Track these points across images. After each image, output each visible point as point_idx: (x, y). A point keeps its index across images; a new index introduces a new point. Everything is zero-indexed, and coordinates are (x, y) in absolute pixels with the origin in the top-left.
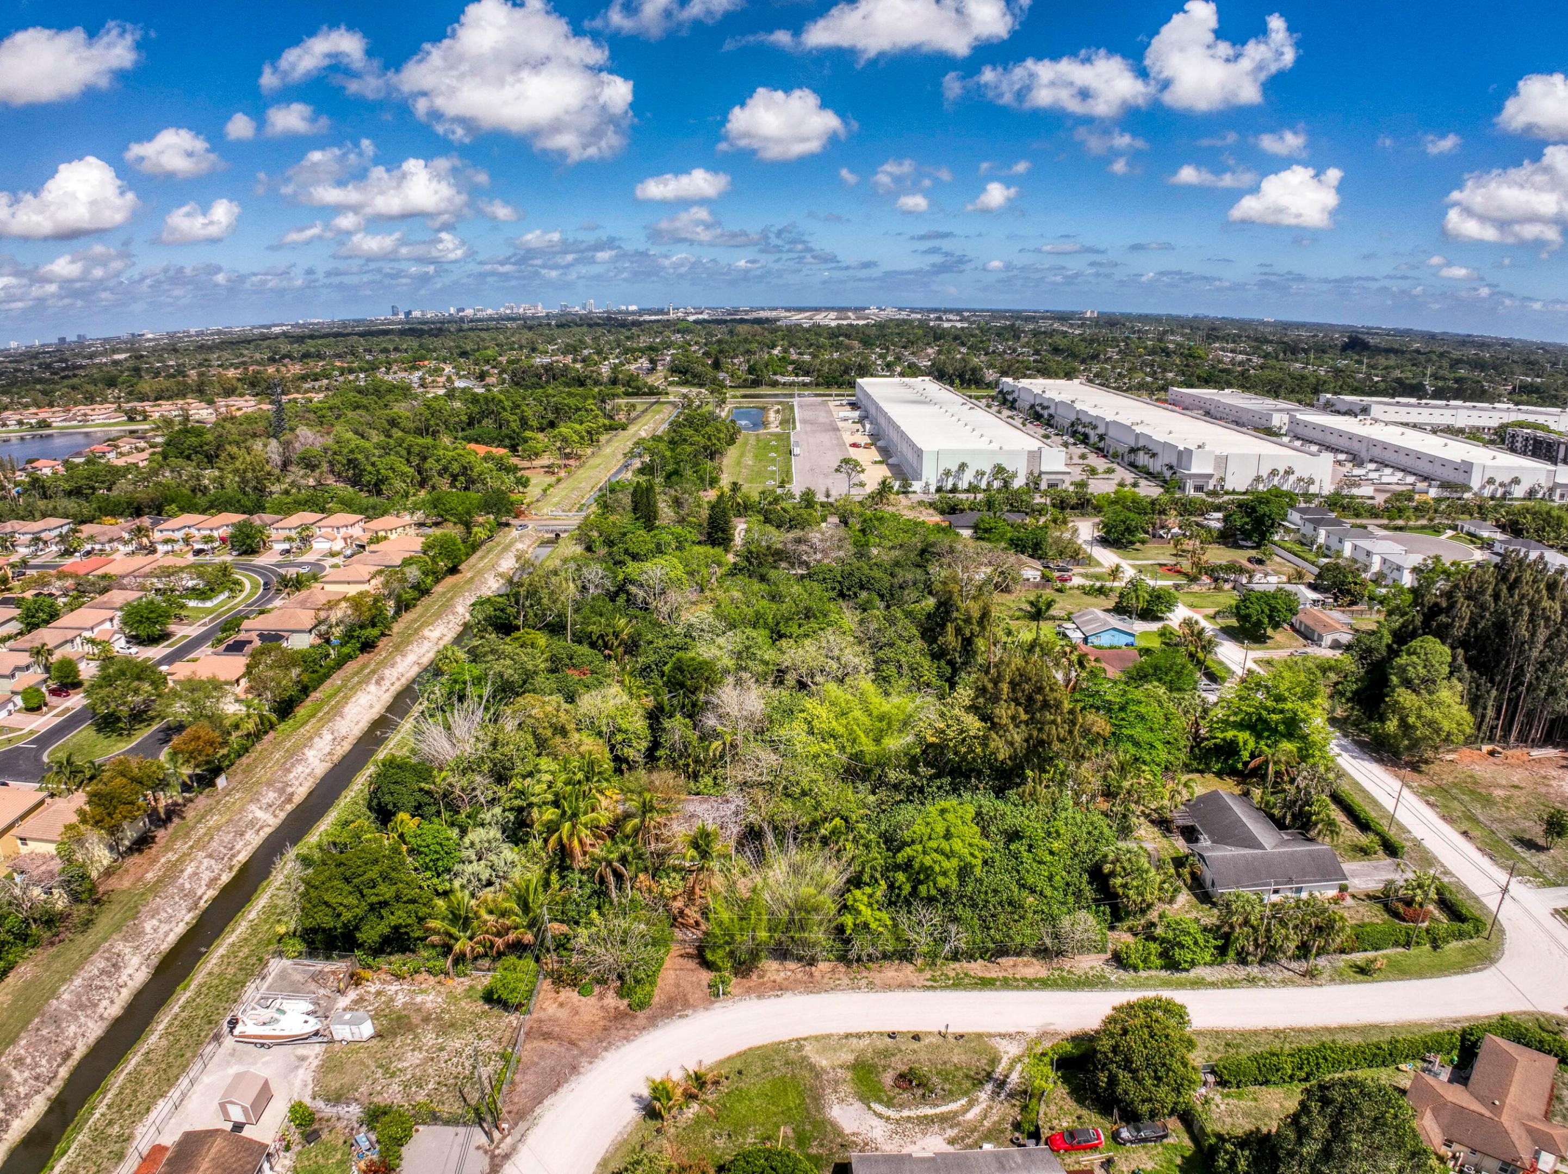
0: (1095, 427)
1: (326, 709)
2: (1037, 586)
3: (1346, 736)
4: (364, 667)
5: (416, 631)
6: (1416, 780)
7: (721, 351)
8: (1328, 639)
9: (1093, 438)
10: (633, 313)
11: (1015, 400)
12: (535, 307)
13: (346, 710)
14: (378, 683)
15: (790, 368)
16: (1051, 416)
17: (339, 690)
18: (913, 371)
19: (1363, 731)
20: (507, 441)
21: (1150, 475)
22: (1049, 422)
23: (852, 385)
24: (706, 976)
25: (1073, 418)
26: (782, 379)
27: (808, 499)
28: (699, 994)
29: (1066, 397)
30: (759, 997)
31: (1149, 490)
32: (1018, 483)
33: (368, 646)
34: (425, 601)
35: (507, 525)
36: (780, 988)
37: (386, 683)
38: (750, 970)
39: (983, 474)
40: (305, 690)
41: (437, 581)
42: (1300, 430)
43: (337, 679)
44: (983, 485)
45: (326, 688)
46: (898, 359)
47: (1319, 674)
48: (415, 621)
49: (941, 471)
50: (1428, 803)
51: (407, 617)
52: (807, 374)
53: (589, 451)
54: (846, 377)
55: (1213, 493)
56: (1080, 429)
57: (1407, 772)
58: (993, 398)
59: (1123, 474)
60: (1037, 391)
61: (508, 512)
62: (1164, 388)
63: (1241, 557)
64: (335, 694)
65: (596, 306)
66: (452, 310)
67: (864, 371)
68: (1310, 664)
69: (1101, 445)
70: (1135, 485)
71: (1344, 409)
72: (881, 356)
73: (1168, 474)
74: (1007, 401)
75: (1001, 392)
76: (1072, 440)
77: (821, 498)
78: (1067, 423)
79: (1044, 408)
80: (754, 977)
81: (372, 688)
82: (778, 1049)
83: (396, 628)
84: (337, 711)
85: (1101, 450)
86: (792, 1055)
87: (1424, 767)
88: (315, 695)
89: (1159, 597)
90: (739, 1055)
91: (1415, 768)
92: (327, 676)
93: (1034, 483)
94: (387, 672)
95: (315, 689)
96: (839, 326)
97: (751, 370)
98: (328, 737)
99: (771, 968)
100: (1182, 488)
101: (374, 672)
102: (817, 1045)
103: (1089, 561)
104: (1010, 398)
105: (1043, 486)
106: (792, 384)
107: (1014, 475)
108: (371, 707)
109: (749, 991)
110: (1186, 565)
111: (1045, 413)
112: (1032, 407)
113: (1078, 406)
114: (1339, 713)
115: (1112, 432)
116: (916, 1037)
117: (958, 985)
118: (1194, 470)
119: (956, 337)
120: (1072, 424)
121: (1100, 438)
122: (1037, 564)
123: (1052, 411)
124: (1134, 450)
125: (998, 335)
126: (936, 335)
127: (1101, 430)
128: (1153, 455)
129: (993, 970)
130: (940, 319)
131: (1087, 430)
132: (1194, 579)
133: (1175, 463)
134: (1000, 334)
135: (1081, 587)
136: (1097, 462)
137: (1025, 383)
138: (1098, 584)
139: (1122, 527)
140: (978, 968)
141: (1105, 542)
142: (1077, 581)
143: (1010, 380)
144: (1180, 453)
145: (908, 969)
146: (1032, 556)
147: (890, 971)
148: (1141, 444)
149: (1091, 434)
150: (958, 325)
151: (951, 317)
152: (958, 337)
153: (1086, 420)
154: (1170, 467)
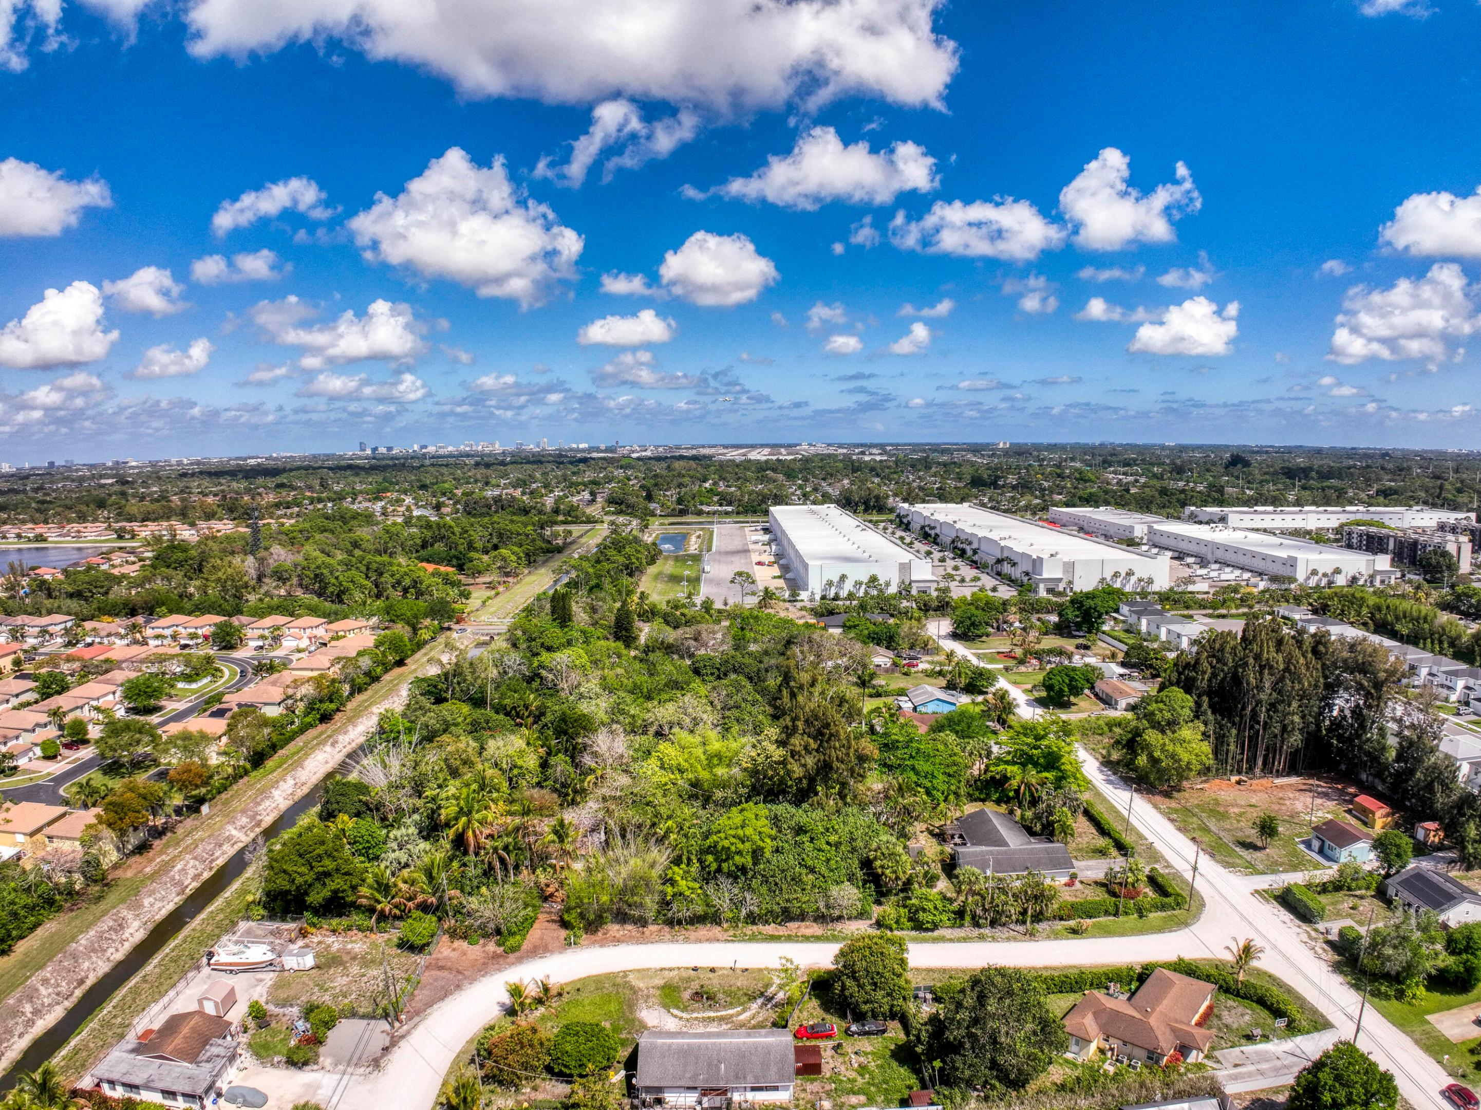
0: (970, 544)
1: (290, 762)
2: (887, 671)
4: (322, 733)
5: (367, 708)
6: (1167, 804)
7: (656, 485)
8: (1122, 704)
9: (969, 553)
10: (583, 451)
11: (909, 523)
12: (493, 444)
13: (306, 763)
14: (333, 745)
15: (715, 499)
16: (937, 535)
17: (301, 749)
18: (826, 499)
20: (455, 562)
21: (1011, 581)
22: (935, 541)
23: (766, 513)
24: (563, 933)
26: (705, 508)
27: (707, 606)
28: (557, 944)
30: (601, 946)
31: (1006, 592)
32: (893, 590)
33: (326, 718)
34: (375, 686)
35: (449, 629)
36: (617, 941)
37: (339, 746)
38: (596, 931)
39: (861, 584)
41: (386, 670)
44: (861, 593)
45: (291, 748)
46: (816, 490)
48: (366, 701)
49: (824, 582)
50: (1169, 819)
51: (359, 698)
52: (730, 504)
53: (526, 571)
54: (764, 506)
55: (1061, 594)
56: (960, 546)
58: (891, 521)
59: (988, 581)
60: (927, 514)
61: (450, 618)
63: (1069, 645)
65: (549, 444)
66: (416, 447)
67: (780, 500)
68: (1100, 722)
69: (976, 558)
70: (994, 589)
72: (800, 487)
73: (1024, 579)
74: (903, 523)
75: (898, 516)
77: (718, 605)
78: (948, 541)
79: (933, 528)
80: (600, 934)
81: (328, 748)
82: (610, 977)
83: (350, 706)
84: (298, 764)
85: (975, 562)
86: (619, 980)
88: (282, 752)
89: (981, 674)
90: (580, 980)
92: (292, 738)
93: (905, 590)
94: (341, 738)
95: (282, 748)
96: (767, 462)
97: (680, 501)
99: (614, 929)
100: (1035, 591)
101: (330, 737)
102: (638, 975)
103: (937, 650)
104: (905, 521)
105: (914, 590)
106: (714, 513)
107: (888, 584)
109: (594, 943)
111: (932, 533)
112: (923, 528)
115: (984, 547)
116: (713, 970)
117: (753, 939)
118: (1046, 575)
119: (872, 469)
120: (953, 542)
121: (975, 552)
122: (891, 654)
123: (938, 531)
124: (999, 561)
125: (913, 466)
126: (854, 467)
127: (975, 546)
128: (1014, 564)
129: (782, 931)
130: (863, 453)
131: (964, 546)
132: (1022, 662)
133: (1030, 570)
134: (914, 466)
135: (924, 672)
136: (968, 572)
137: (919, 507)
138: (938, 669)
139: (968, 623)
140: (770, 929)
141: (955, 636)
142: (922, 666)
143: (906, 505)
144: (1034, 560)
145: (717, 930)
146: (887, 648)
147: (703, 931)
148: (1005, 555)
149: (968, 548)
150: (878, 458)
151: (875, 451)
152: (873, 469)
153: (963, 537)
154: (1027, 574)
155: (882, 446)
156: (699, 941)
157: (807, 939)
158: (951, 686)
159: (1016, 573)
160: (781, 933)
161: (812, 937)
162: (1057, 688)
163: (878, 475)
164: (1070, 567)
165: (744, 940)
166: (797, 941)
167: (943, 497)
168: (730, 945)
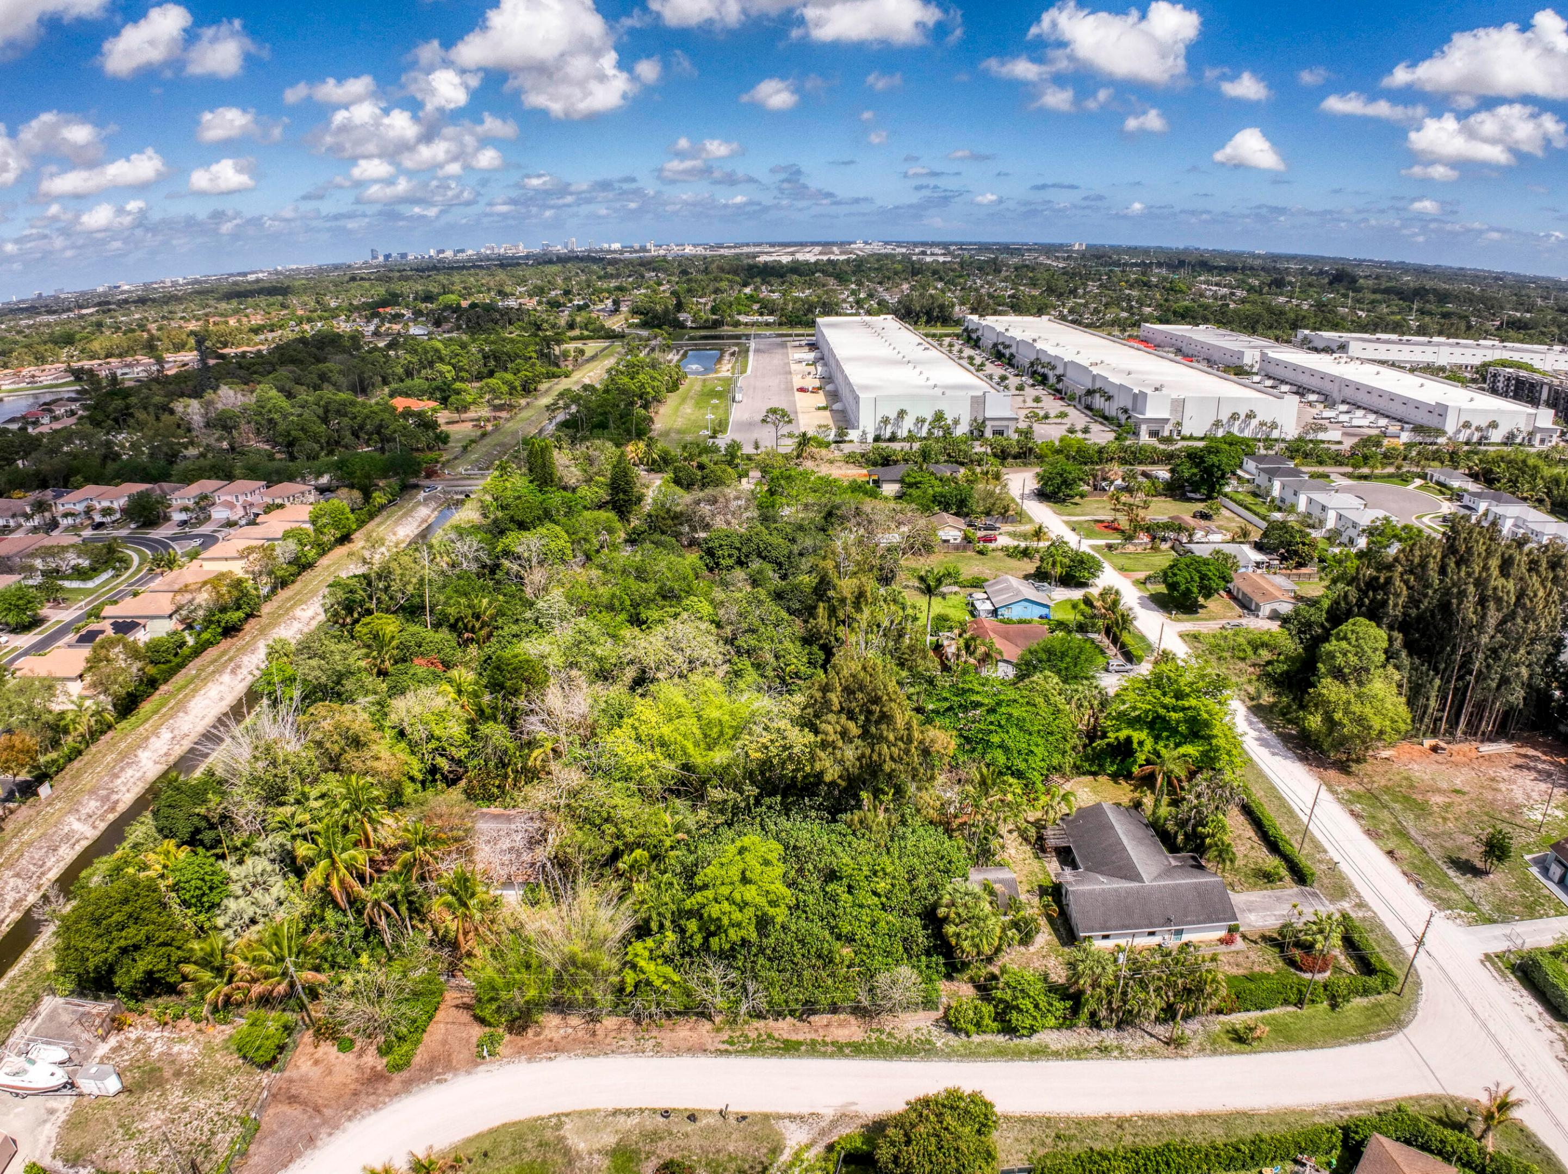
0: (1054, 368)
1: (173, 702)
2: (957, 548)
3: (1270, 728)
4: (224, 653)
5: (288, 610)
6: (1344, 784)
7: (690, 291)
8: (1266, 610)
9: (1052, 380)
10: (614, 251)
11: (979, 339)
12: (518, 247)
13: (192, 704)
14: (233, 672)
15: (756, 307)
16: (1012, 355)
17: (191, 682)
18: (881, 308)
19: (1290, 721)
20: (438, 394)
21: (1106, 419)
22: (1010, 362)
23: (812, 324)
25: (1033, 357)
26: (743, 318)
27: (732, 453)
28: (465, 1054)
29: (1027, 336)
31: (1101, 436)
32: (961, 430)
33: (230, 631)
34: (307, 575)
35: (416, 486)
36: (555, 1049)
37: (244, 671)
39: (923, 421)
40: (152, 684)
41: (323, 552)
42: (1272, 370)
43: (192, 669)
44: (924, 433)
45: (179, 679)
46: (871, 295)
47: (1249, 651)
48: (289, 599)
49: (879, 419)
50: (1352, 813)
51: (283, 594)
52: (772, 312)
53: (524, 401)
54: (808, 316)
55: (1168, 440)
56: (1040, 369)
57: (1332, 774)
58: (958, 336)
59: (1077, 418)
60: (1000, 329)
62: (1136, 324)
63: (1186, 511)
64: (186, 686)
65: (579, 245)
67: (829, 309)
68: (1241, 640)
69: (1060, 386)
70: (1088, 430)
71: (1321, 346)
72: (853, 293)
73: (1123, 418)
74: (972, 339)
75: (966, 330)
76: (1031, 382)
77: (747, 450)
78: (1026, 363)
79: (1006, 347)
81: (226, 678)
82: (536, 1127)
83: (266, 609)
84: (181, 706)
85: (1059, 391)
86: (549, 1135)
87: (1354, 767)
88: (164, 688)
89: (1082, 562)
91: (1343, 768)
92: (181, 666)
93: (977, 431)
94: (245, 659)
95: (166, 681)
96: (816, 262)
97: (714, 310)
98: (166, 735)
100: (1135, 434)
101: (231, 660)
103: (1021, 517)
104: (974, 336)
105: (988, 434)
106: (754, 324)
107: (956, 422)
108: (222, 699)
110: (1123, 522)
111: (1007, 352)
112: (995, 345)
113: (1038, 345)
114: (1267, 698)
115: (1070, 373)
116: (692, 1117)
117: (757, 1049)
118: (1149, 414)
119: (935, 272)
120: (1032, 364)
121: (1059, 378)
122: (961, 523)
123: (1013, 350)
124: (1090, 393)
125: (980, 269)
126: (914, 270)
127: (1059, 371)
128: (1109, 398)
129: (802, 1033)
130: (924, 253)
131: (1046, 371)
132: (1129, 538)
133: (1130, 406)
134: (982, 268)
135: (1005, 549)
136: (1052, 405)
137: (990, 320)
138: (1023, 545)
139: (1059, 480)
140: (784, 1028)
141: (1042, 495)
142: (1003, 541)
143: (975, 318)
144: (1135, 396)
145: (705, 1027)
146: (956, 514)
147: (684, 1031)
148: (1097, 386)
149: (1051, 374)
150: (941, 259)
151: (937, 251)
152: (937, 272)
153: (1045, 360)
154: (1125, 411)
155: (945, 245)
156: (676, 1051)
157: (841, 1050)
158: (1040, 576)
159: (1112, 409)
160: (801, 1037)
161: (848, 1045)
162: (1183, 587)
163: (941, 279)
164: (1179, 405)
165: (743, 1052)
166: (824, 1055)
167: (1017, 307)
168: (722, 1061)
